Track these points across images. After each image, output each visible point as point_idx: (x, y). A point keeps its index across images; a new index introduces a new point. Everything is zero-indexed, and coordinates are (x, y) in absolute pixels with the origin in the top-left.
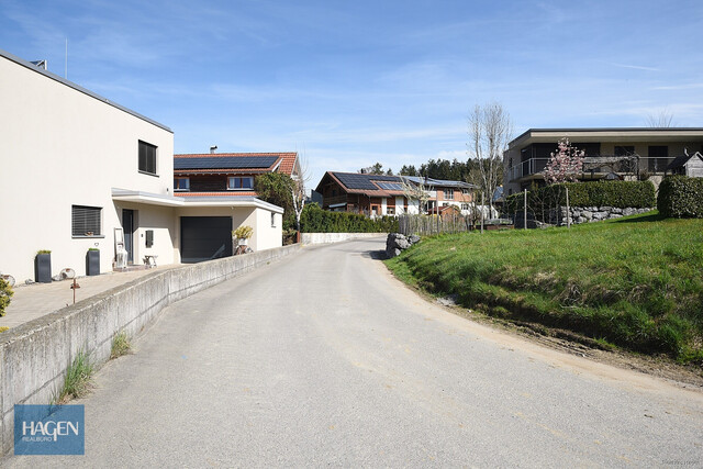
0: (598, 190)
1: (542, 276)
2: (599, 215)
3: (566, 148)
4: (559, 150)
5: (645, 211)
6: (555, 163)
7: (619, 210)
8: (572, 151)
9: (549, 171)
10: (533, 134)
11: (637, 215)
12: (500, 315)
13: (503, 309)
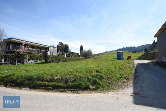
0: (32, 56)
1: (56, 78)
2: (32, 62)
3: (24, 45)
4: (22, 45)
5: (41, 61)
6: (21, 48)
7: (36, 61)
8: (26, 46)
9: (20, 50)
10: (12, 39)
11: (40, 62)
12: (50, 89)
13: (50, 87)
